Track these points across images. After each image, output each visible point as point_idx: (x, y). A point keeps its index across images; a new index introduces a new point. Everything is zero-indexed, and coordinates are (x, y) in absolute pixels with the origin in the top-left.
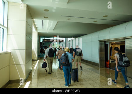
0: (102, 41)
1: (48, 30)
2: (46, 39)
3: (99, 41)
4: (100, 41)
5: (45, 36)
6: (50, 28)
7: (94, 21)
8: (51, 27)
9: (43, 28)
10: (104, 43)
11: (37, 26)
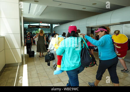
0: (89, 28)
1: (34, 15)
2: (31, 24)
3: (86, 27)
4: (88, 28)
5: (30, 22)
6: (37, 13)
7: (83, 8)
8: (38, 11)
9: (29, 13)
10: (90, 29)
11: (22, 11)
